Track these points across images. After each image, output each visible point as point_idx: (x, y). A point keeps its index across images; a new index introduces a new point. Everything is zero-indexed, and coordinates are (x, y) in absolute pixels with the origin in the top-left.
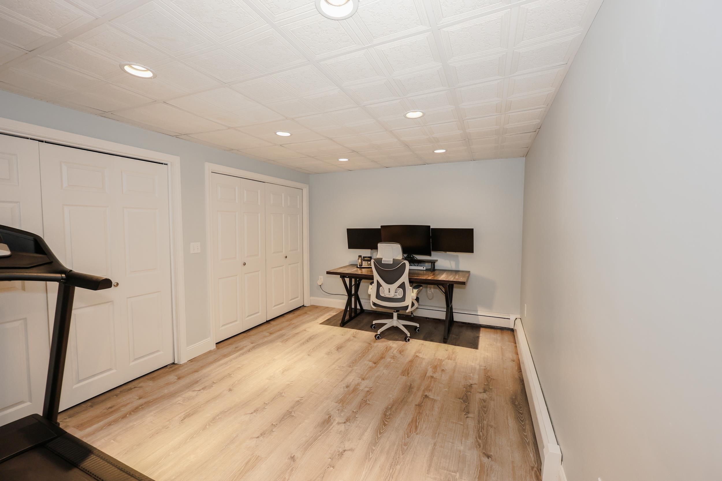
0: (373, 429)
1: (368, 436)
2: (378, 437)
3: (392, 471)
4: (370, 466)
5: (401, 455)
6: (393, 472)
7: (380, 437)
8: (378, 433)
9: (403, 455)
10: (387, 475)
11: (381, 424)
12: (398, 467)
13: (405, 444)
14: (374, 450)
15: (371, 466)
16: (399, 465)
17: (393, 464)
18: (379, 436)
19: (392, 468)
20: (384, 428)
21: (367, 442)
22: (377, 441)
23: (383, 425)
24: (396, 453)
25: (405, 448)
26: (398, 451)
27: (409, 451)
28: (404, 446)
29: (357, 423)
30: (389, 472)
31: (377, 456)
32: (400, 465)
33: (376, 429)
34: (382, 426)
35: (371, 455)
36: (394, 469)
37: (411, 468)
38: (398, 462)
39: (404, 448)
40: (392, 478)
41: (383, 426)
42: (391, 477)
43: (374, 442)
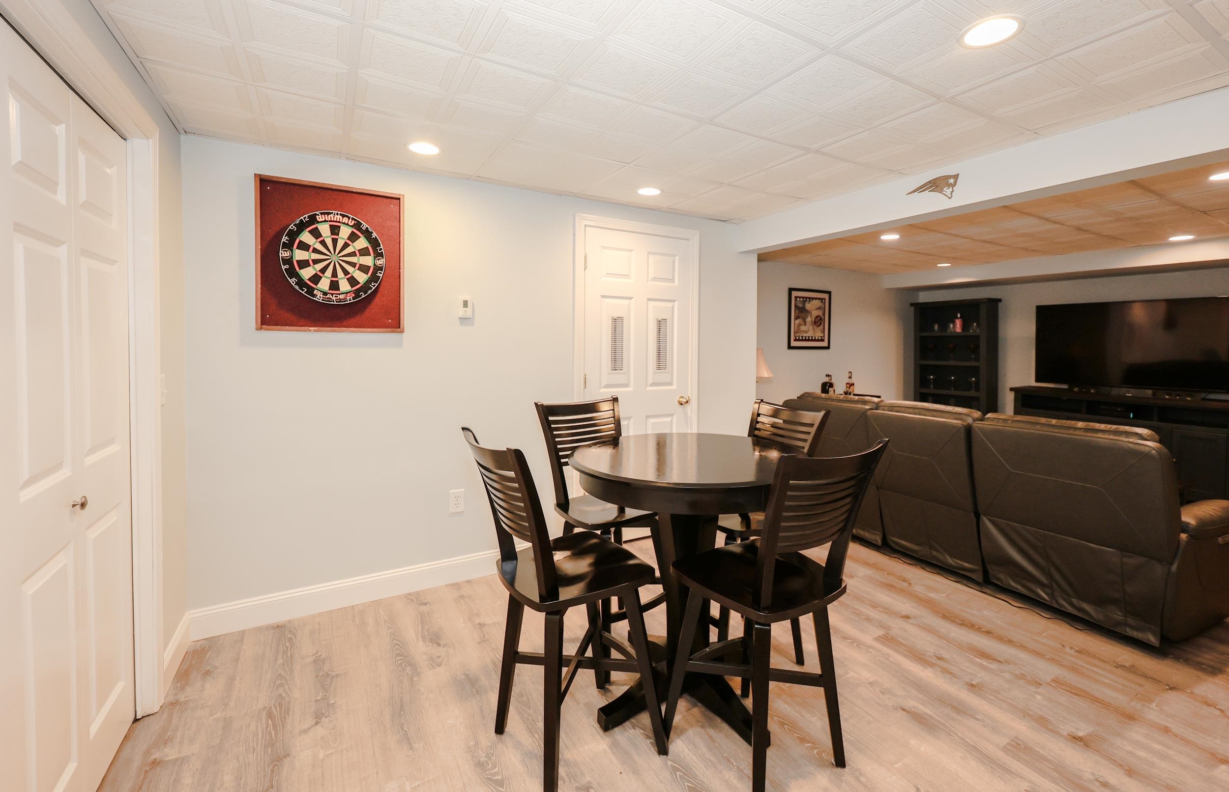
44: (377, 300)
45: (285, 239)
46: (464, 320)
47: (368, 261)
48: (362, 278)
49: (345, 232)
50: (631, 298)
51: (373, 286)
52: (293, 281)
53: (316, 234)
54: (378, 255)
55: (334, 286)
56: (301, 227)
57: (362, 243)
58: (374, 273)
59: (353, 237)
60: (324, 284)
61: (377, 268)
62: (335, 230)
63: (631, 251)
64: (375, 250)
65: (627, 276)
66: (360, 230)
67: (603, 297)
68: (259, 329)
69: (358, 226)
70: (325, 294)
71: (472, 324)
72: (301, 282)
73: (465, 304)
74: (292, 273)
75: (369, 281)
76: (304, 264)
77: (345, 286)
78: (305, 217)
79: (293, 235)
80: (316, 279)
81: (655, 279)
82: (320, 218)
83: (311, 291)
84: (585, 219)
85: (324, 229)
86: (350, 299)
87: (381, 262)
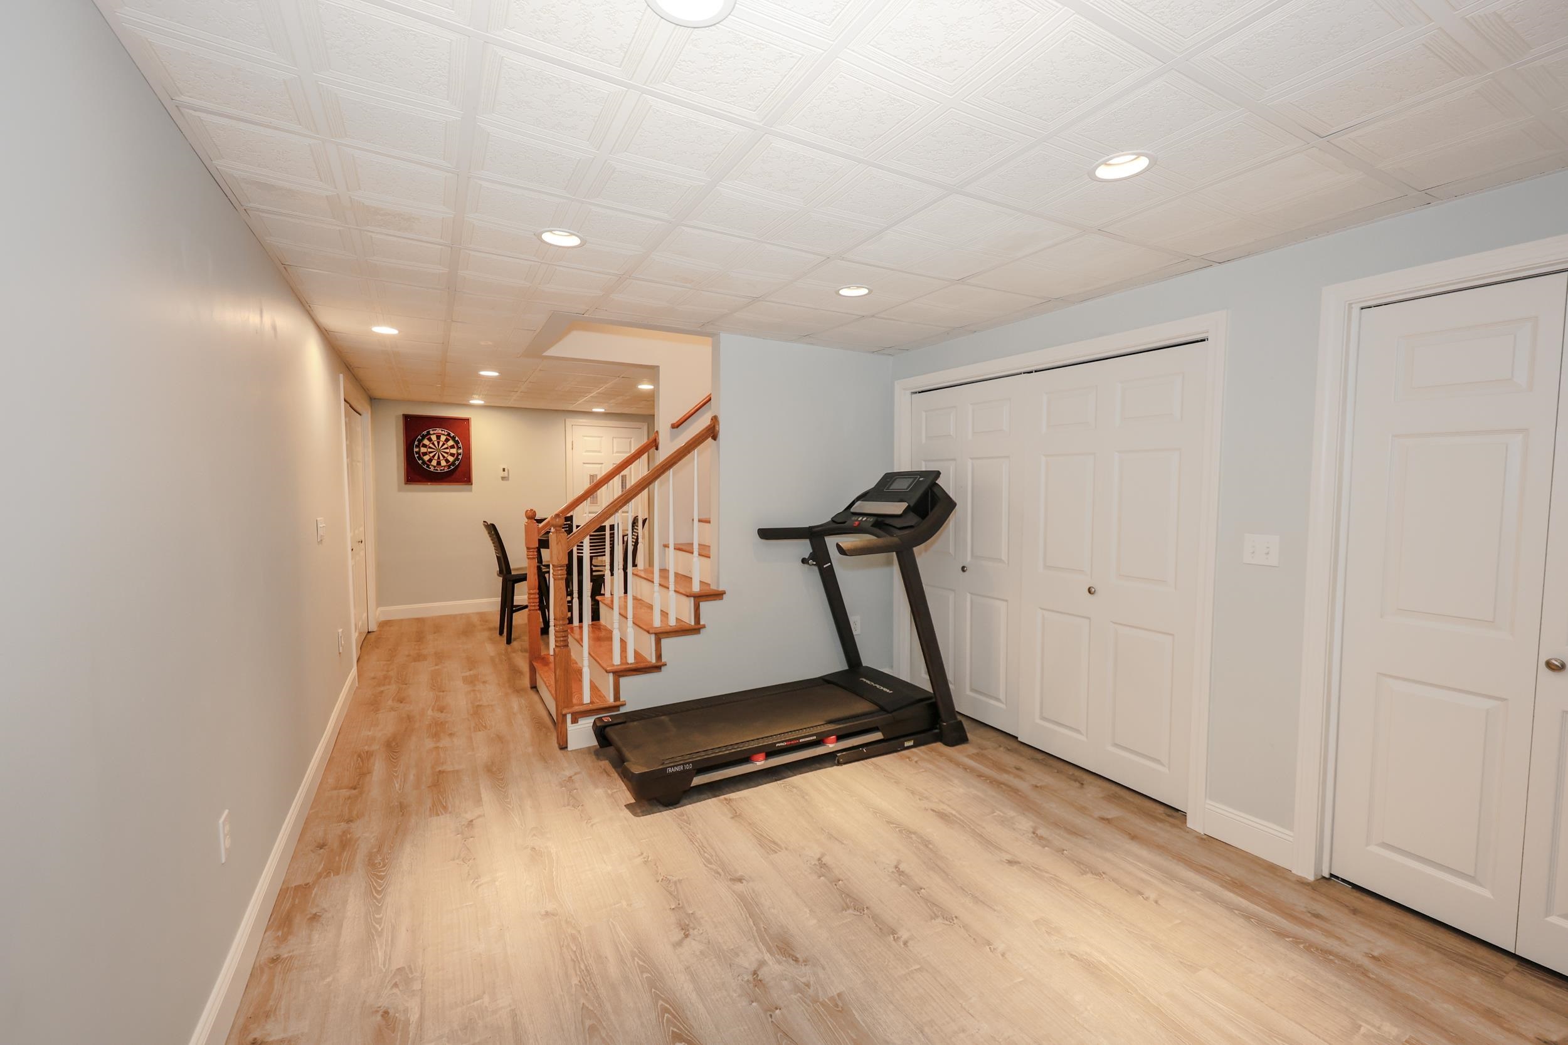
0: (689, 1005)
1: (682, 986)
2: (663, 1000)
3: (580, 967)
4: (622, 946)
5: (585, 1002)
6: (577, 968)
7: (657, 1002)
8: (670, 1005)
9: (581, 1006)
10: (584, 956)
11: (687, 1030)
12: (575, 981)
13: (593, 1030)
14: (642, 972)
15: (620, 949)
16: (575, 985)
17: (588, 978)
18: (661, 1002)
19: (585, 971)
20: (671, 1028)
21: (671, 974)
22: (653, 990)
23: (680, 1032)
24: (598, 997)
25: (588, 1023)
26: (597, 1005)
27: (575, 1022)
28: (594, 1024)
29: (735, 991)
30: (584, 963)
31: (627, 969)
32: (573, 986)
33: (683, 1010)
34: (679, 1028)
35: (638, 962)
36: (578, 973)
37: (551, 995)
38: (582, 986)
39: (590, 1020)
40: (573, 960)
41: (675, 1030)
42: (575, 960)
43: (656, 984)
44: (459, 469)
45: (416, 443)
46: (503, 478)
47: (454, 451)
48: (451, 459)
49: (443, 438)
50: (602, 464)
51: (457, 463)
52: (420, 462)
53: (430, 440)
54: (459, 448)
55: (439, 463)
56: (423, 437)
57: (451, 443)
58: (458, 456)
59: (447, 440)
60: (434, 463)
61: (458, 454)
62: (438, 437)
63: (602, 437)
64: (457, 446)
65: (599, 452)
66: (450, 437)
67: (584, 463)
68: (406, 484)
69: (449, 435)
70: (435, 467)
71: (508, 480)
72: (424, 462)
73: (504, 470)
74: (420, 458)
75: (455, 461)
76: (425, 454)
77: (443, 463)
78: (425, 433)
79: (420, 441)
80: (430, 460)
81: (617, 452)
82: (432, 432)
83: (428, 466)
84: (570, 421)
85: (434, 438)
86: (446, 470)
87: (460, 451)
